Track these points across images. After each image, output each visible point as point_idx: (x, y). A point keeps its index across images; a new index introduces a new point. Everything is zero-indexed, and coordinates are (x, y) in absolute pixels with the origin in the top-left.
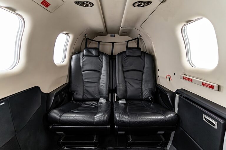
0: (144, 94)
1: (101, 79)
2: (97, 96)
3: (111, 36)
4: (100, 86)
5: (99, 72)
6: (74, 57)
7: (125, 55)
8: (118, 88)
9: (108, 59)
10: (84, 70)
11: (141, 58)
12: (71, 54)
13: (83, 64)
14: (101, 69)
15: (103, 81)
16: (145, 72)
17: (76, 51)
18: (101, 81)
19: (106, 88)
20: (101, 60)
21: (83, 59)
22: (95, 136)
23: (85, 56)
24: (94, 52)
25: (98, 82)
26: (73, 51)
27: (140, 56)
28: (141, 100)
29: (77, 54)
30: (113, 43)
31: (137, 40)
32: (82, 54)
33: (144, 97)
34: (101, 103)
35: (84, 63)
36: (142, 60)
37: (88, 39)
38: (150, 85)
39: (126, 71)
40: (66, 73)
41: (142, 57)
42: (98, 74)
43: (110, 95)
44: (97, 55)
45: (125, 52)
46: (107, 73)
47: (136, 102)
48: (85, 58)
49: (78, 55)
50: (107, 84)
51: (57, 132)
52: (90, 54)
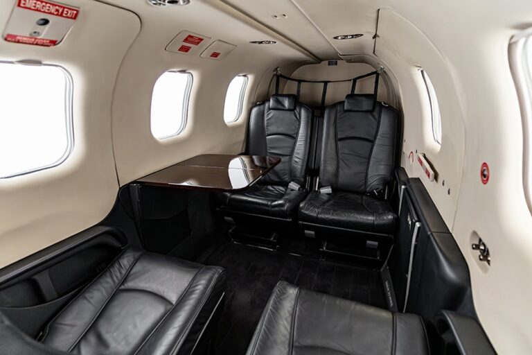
0: (369, 183)
1: (295, 151)
2: (286, 178)
3: (329, 64)
4: (293, 162)
5: (294, 137)
6: (255, 111)
7: (342, 109)
8: (322, 168)
9: (310, 115)
10: (269, 132)
11: (373, 116)
12: (251, 106)
13: (267, 123)
14: (297, 133)
15: (298, 153)
16: (377, 142)
17: (258, 100)
18: (295, 155)
19: (302, 166)
20: (298, 116)
21: (268, 115)
22: (275, 234)
23: (272, 109)
24: (286, 103)
25: (291, 155)
26: (254, 99)
27: (371, 112)
28: (363, 193)
29: (259, 105)
30: (326, 83)
31: (375, 75)
32: (267, 105)
33: (368, 189)
34: (292, 190)
35: (270, 121)
36: (375, 119)
37: (281, 76)
38: (382, 167)
39: (341, 139)
40: (242, 137)
41: (376, 114)
42: (291, 141)
43: (308, 178)
44: (292, 108)
45: (344, 102)
46: (306, 141)
47: (352, 196)
48: (272, 113)
49: (262, 106)
50: (303, 161)
51: (226, 218)
52: (280, 107)
